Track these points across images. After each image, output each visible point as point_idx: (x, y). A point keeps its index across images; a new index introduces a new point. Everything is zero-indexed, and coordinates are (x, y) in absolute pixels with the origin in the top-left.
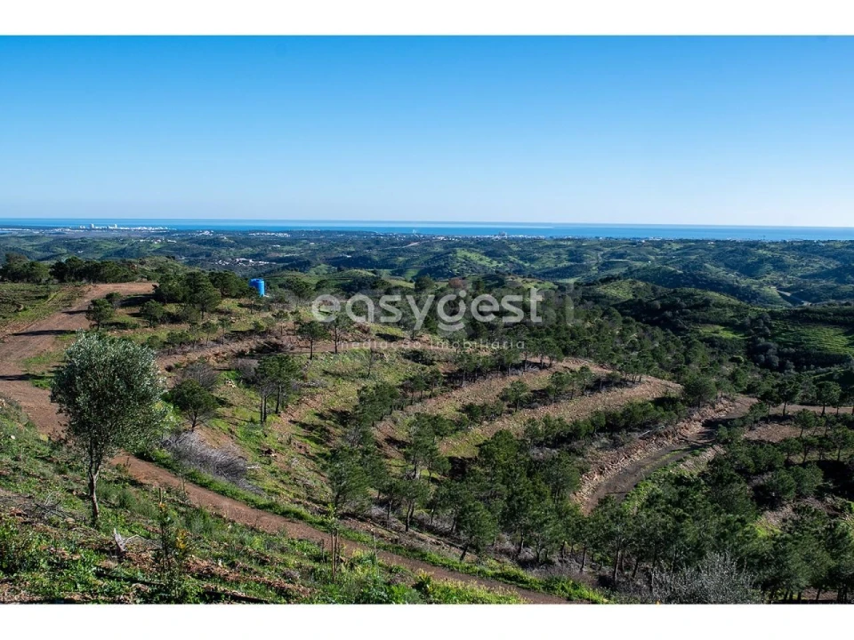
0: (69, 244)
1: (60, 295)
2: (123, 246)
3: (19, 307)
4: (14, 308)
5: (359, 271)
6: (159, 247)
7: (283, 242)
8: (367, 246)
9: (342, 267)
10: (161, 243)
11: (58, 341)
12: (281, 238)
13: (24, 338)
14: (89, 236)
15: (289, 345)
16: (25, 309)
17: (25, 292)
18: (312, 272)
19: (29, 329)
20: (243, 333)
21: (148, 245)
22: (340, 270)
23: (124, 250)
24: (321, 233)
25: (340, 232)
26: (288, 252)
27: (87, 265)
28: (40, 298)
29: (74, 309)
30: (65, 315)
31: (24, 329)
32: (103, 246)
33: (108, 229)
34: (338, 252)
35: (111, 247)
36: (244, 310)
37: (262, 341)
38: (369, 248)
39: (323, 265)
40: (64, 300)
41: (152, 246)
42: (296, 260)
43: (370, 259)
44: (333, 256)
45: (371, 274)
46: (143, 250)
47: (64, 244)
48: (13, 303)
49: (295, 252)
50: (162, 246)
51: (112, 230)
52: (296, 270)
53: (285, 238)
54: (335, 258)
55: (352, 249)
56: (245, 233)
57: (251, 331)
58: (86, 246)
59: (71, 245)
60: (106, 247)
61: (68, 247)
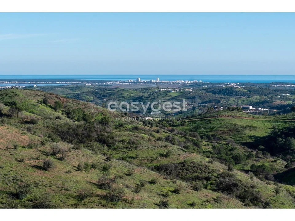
10: (178, 92)
33: (151, 82)
51: (154, 83)
59: (99, 94)
60: (127, 95)
61: (96, 95)
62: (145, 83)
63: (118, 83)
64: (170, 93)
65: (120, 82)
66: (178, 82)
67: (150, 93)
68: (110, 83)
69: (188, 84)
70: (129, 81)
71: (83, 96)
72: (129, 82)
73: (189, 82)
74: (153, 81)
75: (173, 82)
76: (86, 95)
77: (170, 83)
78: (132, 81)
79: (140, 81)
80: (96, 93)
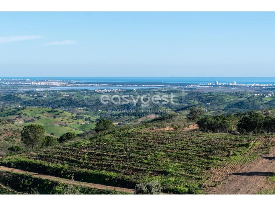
0: (200, 98)
1: (257, 144)
2: (242, 99)
3: (229, 152)
4: (226, 153)
6: (269, 100)
10: (272, 97)
11: (269, 181)
13: (243, 177)
14: (214, 91)
16: (235, 155)
17: (228, 140)
19: (244, 170)
21: (261, 98)
23: (242, 102)
27: (267, 119)
28: (242, 145)
29: (271, 155)
30: (265, 160)
31: (238, 170)
32: (226, 99)
33: (229, 86)
35: (232, 100)
40: (262, 148)
41: (264, 99)
46: (257, 103)
47: (197, 97)
48: (223, 149)
50: (272, 99)
51: (232, 86)
58: (213, 99)
59: (202, 98)
60: (228, 100)
61: (199, 100)
62: (223, 86)
63: (199, 86)
64: (264, 98)
65: (200, 85)
66: (253, 85)
67: (246, 98)
68: (191, 86)
69: (264, 87)
70: (208, 84)
71: (189, 100)
72: (208, 85)
73: (264, 85)
74: (230, 84)
75: (249, 85)
76: (191, 99)
77: (247, 86)
78: (211, 84)
79: (217, 84)
80: (199, 98)
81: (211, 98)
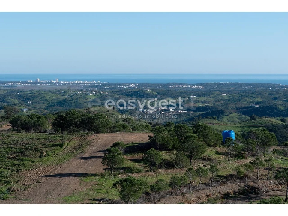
1: (72, 143)
2: (64, 97)
3: (42, 153)
4: (38, 154)
5: (270, 119)
7: (198, 94)
8: (272, 97)
9: (255, 116)
10: (95, 95)
11: (83, 182)
12: (196, 90)
13: (55, 179)
14: (36, 88)
15: (265, 189)
16: (48, 155)
17: (42, 140)
18: (225, 119)
19: (57, 172)
20: (225, 177)
21: (85, 96)
22: (252, 118)
23: (65, 100)
24: (232, 85)
25: (248, 85)
26: (203, 102)
28: (56, 145)
29: (86, 155)
30: (80, 160)
31: (51, 172)
32: (47, 97)
33: (51, 83)
34: (247, 102)
35: (54, 98)
36: (222, 157)
37: (242, 185)
38: (275, 99)
39: (234, 114)
40: (77, 148)
42: (211, 109)
43: (276, 108)
44: (243, 106)
45: (281, 122)
46: (81, 100)
48: (36, 150)
49: (210, 102)
50: (96, 97)
51: (54, 84)
52: (214, 118)
53: (200, 90)
54: (244, 108)
55: (260, 100)
56: (165, 85)
57: (232, 176)
58: (34, 97)
59: (22, 97)
60: (50, 98)
61: (20, 98)
62: (45, 83)
63: (19, 84)
64: (88, 96)
65: (21, 83)
66: (77, 82)
67: (69, 96)
68: (11, 83)
69: (88, 85)
70: (29, 81)
71: (9, 99)
72: (29, 83)
73: (88, 83)
74: (52, 81)
75: (72, 82)
76: (11, 98)
77: (70, 84)
78: (32, 81)
79: (39, 81)
80: (19, 97)
81: (32, 96)
